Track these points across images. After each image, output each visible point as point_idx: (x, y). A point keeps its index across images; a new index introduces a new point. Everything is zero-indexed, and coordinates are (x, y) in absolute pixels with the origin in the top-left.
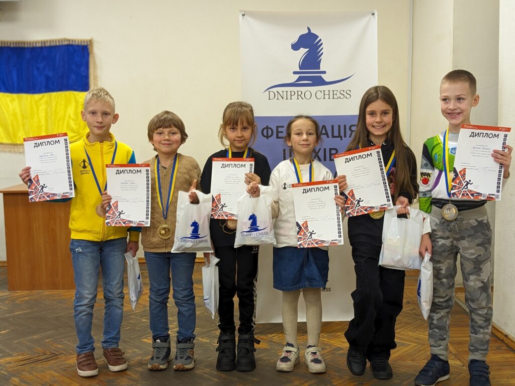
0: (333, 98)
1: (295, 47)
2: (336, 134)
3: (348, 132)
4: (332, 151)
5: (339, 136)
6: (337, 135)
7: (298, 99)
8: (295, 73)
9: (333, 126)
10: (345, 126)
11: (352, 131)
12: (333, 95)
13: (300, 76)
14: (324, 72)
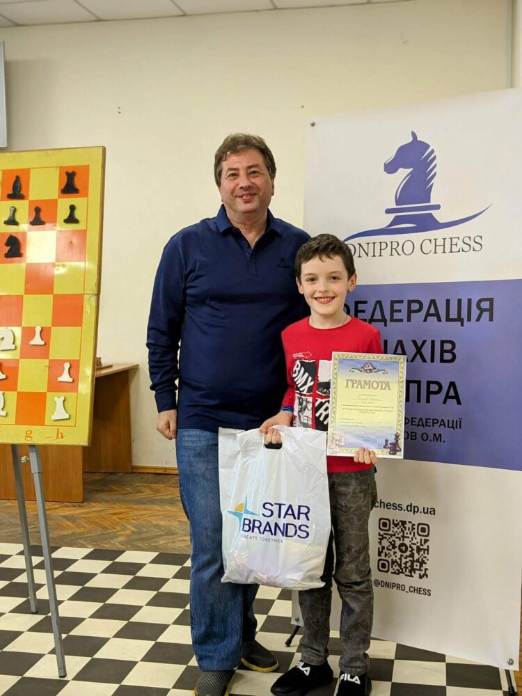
0: (451, 252)
1: (391, 168)
2: (453, 315)
3: (475, 312)
4: (445, 345)
5: (459, 319)
6: (456, 317)
7: (392, 255)
8: (388, 211)
9: (448, 301)
10: (470, 301)
11: (482, 311)
12: (451, 245)
13: (396, 216)
14: (437, 207)
